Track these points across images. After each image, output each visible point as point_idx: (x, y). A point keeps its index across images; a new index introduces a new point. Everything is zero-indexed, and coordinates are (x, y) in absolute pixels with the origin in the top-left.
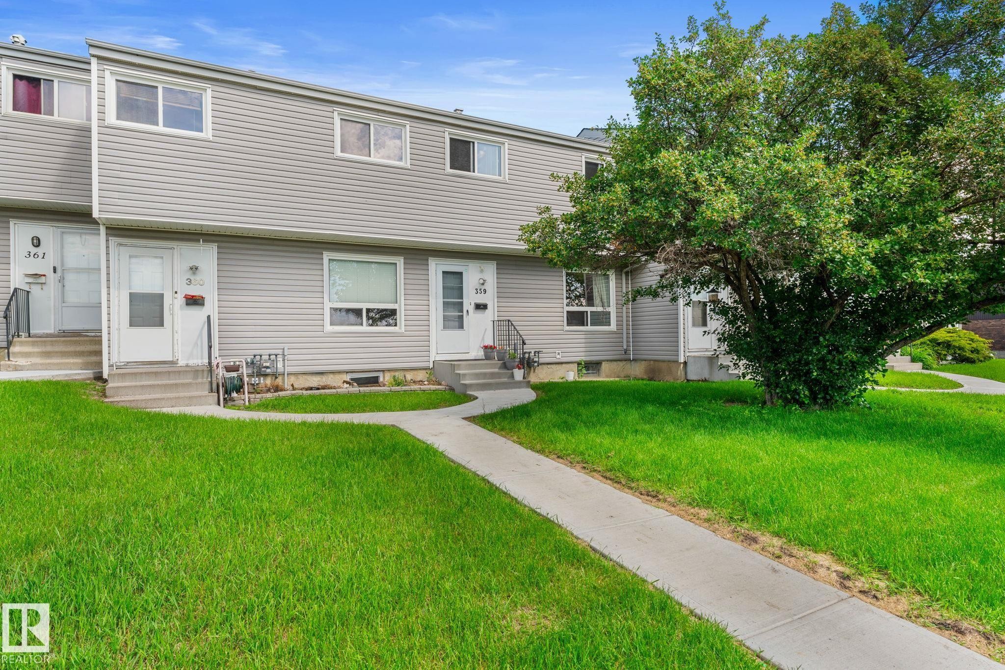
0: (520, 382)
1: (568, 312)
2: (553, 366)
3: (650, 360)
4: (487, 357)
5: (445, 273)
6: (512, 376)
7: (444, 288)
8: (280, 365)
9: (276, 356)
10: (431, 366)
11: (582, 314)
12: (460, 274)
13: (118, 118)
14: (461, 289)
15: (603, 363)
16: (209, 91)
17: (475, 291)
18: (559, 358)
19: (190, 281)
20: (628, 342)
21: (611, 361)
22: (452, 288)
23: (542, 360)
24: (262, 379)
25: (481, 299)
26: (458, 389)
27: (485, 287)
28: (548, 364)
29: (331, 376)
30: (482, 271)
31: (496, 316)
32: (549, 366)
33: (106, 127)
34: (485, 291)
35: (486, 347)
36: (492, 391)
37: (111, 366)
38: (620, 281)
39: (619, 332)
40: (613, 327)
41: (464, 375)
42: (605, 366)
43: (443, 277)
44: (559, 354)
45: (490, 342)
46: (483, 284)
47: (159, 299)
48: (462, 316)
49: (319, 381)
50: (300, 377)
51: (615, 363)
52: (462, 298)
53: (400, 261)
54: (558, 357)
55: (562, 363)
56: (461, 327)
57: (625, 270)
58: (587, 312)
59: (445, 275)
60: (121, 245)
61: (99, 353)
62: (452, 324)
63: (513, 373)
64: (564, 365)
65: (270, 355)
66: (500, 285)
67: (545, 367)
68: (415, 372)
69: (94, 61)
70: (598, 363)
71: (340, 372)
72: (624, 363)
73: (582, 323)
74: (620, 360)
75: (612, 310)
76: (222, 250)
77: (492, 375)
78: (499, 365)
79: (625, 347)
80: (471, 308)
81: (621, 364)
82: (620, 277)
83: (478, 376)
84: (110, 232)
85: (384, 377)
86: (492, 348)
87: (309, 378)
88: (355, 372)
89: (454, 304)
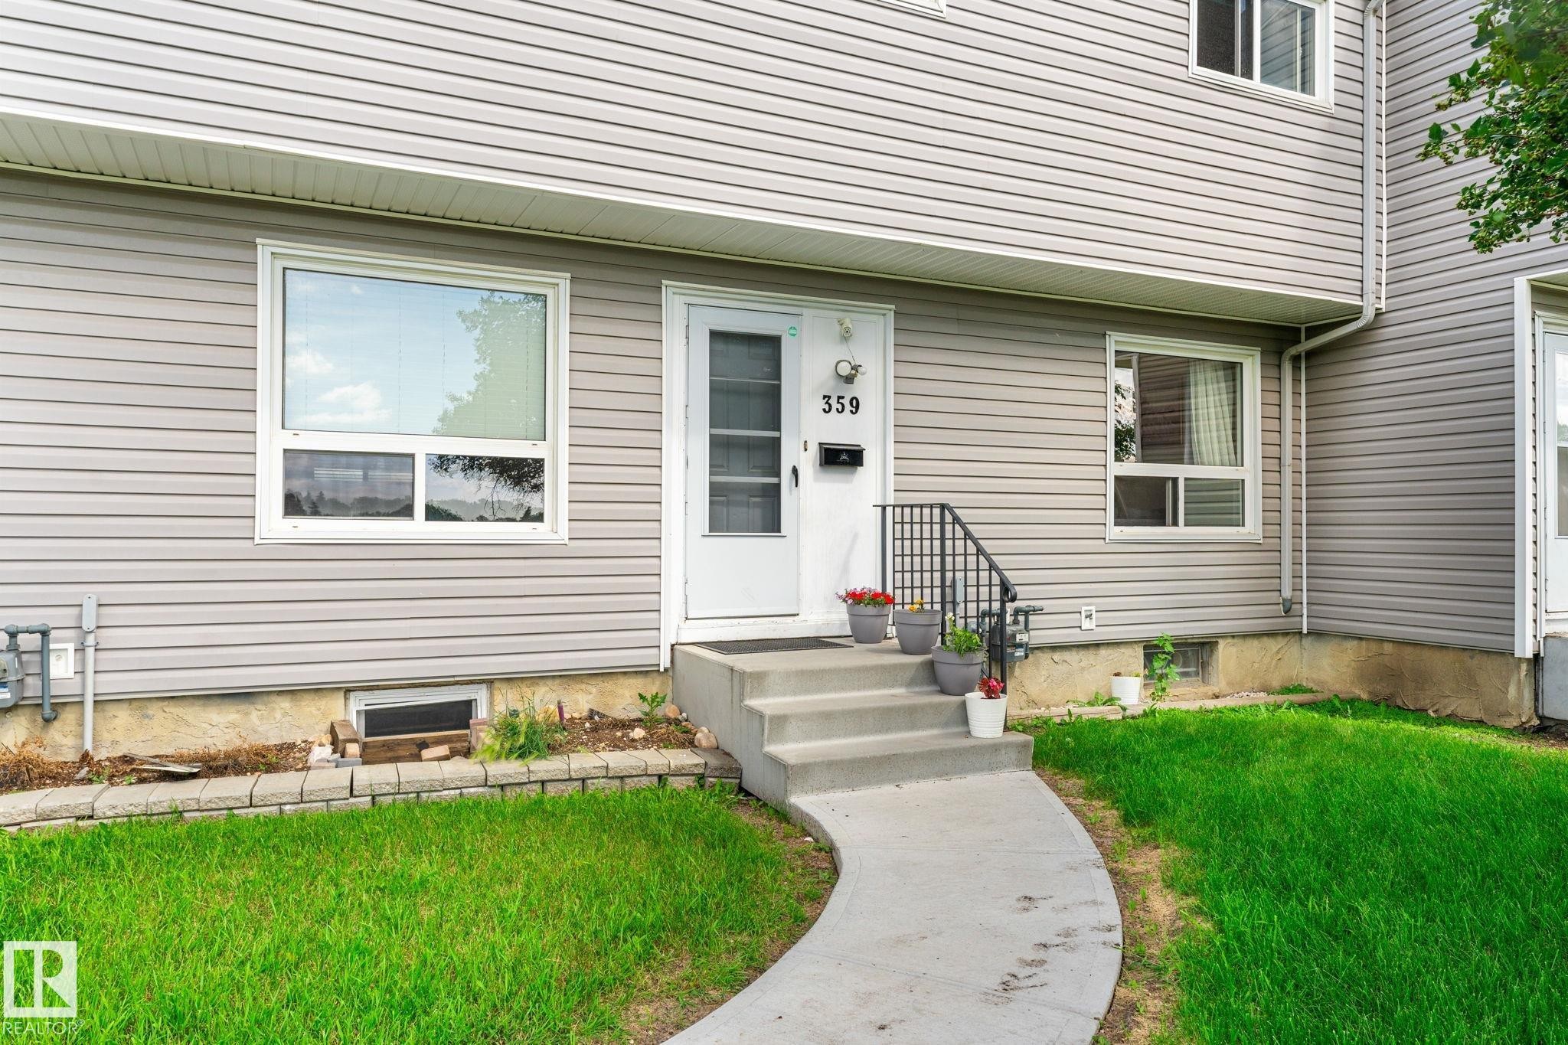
0: (994, 748)
1: (1118, 479)
2: (1072, 657)
3: (1381, 640)
4: (863, 634)
5: (717, 336)
6: (962, 716)
7: (714, 389)
8: (61, 669)
9: (44, 632)
10: (665, 662)
11: (1158, 485)
12: (772, 343)
14: (772, 396)
15: (1222, 644)
17: (823, 405)
18: (1090, 628)
20: (1297, 576)
21: (1245, 636)
22: (742, 392)
23: (1035, 638)
25: (841, 431)
26: (756, 777)
27: (857, 389)
28: (1054, 648)
29: (285, 703)
30: (846, 336)
31: (891, 487)
32: (1057, 656)
34: (855, 403)
35: (855, 598)
36: (889, 789)
38: (1274, 386)
39: (1268, 547)
40: (1252, 527)
41: (780, 721)
42: (1226, 655)
43: (712, 353)
44: (1089, 616)
45: (867, 579)
46: (849, 379)
48: (778, 486)
49: (233, 725)
50: (153, 709)
51: (1255, 642)
52: (778, 428)
53: (558, 286)
54: (1086, 624)
55: (1097, 645)
56: (772, 524)
57: (1293, 351)
58: (1175, 480)
59: (720, 346)
62: (739, 513)
63: (963, 706)
64: (1103, 652)
65: (14, 632)
66: (907, 386)
67: (1044, 658)
68: (608, 685)
70: (1203, 644)
71: (318, 690)
72: (1281, 642)
73: (1158, 517)
74: (1271, 634)
75: (1250, 473)
77: (886, 717)
78: (909, 674)
79: (1287, 593)
80: (808, 461)
81: (1273, 645)
82: (1273, 373)
83: (828, 721)
85: (491, 703)
86: (880, 599)
87: (191, 713)
88: (378, 688)
89: (749, 445)
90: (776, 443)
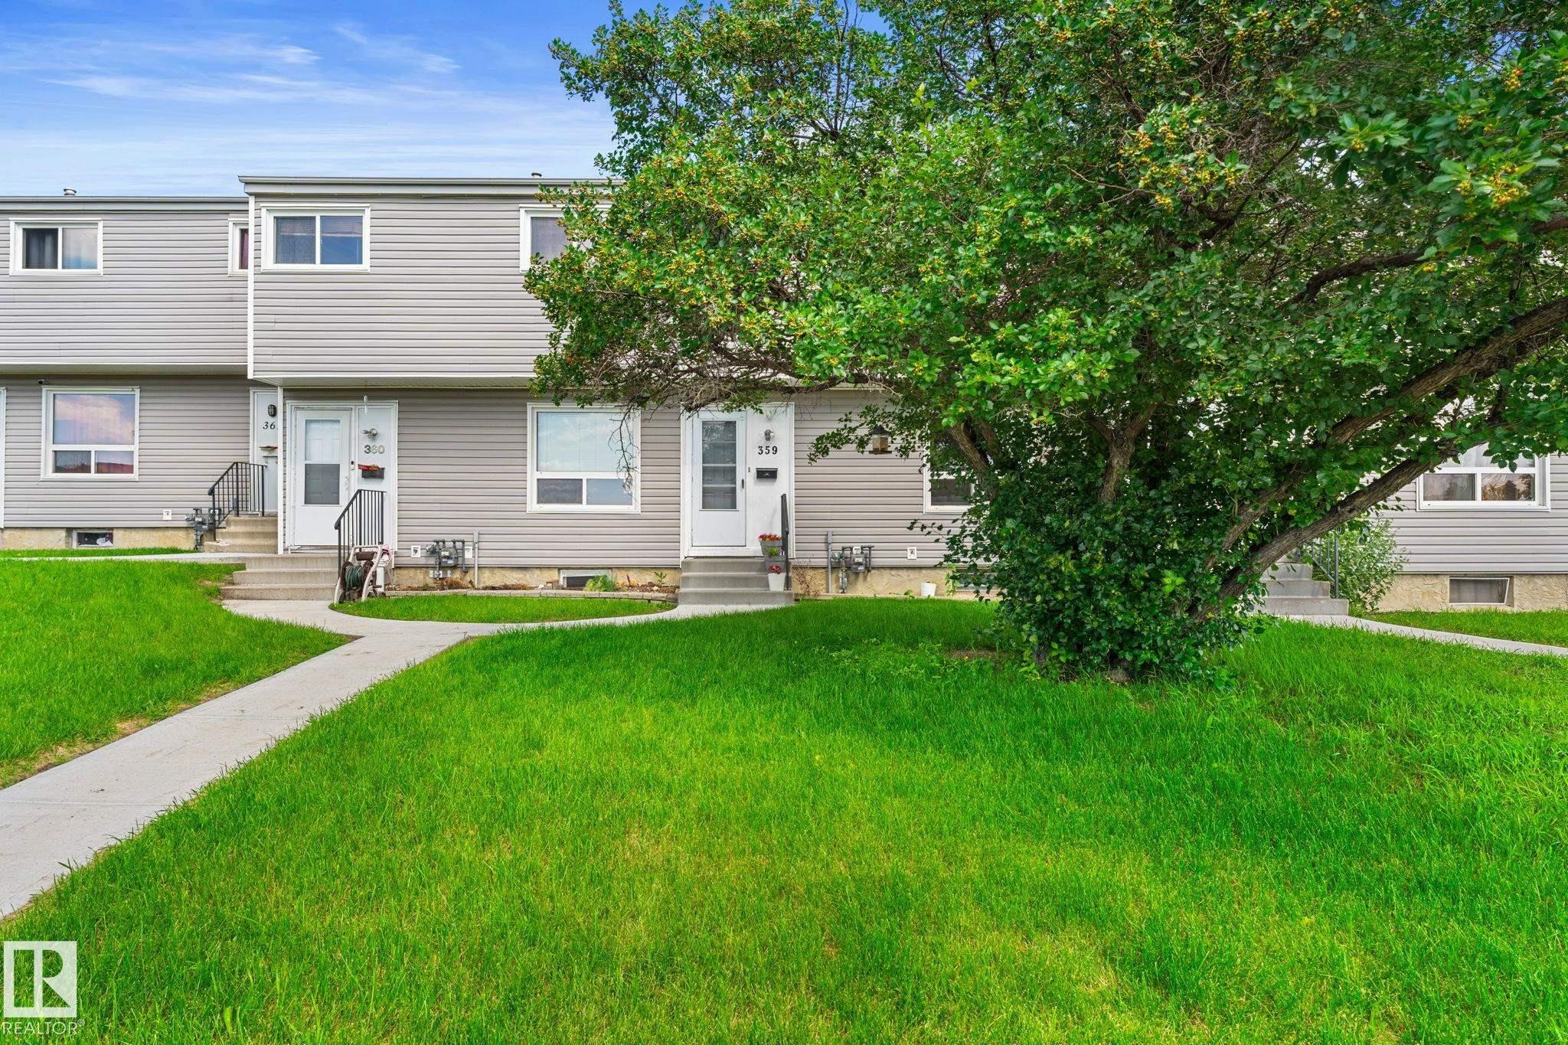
2: (904, 573)
5: (706, 424)
7: (705, 447)
8: (468, 555)
9: (463, 542)
10: (681, 564)
12: (731, 426)
13: (277, 261)
14: (732, 447)
16: (368, 212)
17: (758, 450)
18: (915, 559)
19: (368, 450)
22: (717, 447)
24: (449, 572)
25: (767, 462)
27: (775, 443)
28: (892, 568)
29: (537, 572)
30: (769, 418)
31: (790, 488)
32: (893, 572)
33: (262, 274)
34: (775, 449)
37: (286, 550)
43: (703, 432)
44: (913, 552)
46: (772, 439)
47: (335, 469)
48: (734, 488)
50: (496, 571)
52: (735, 462)
54: (911, 556)
55: (920, 568)
56: (732, 505)
59: (707, 429)
60: (297, 408)
61: (275, 535)
62: (717, 501)
64: (924, 572)
65: (454, 542)
66: (802, 439)
67: (886, 573)
69: (252, 200)
71: (550, 568)
76: (403, 409)
80: (751, 478)
84: (287, 394)
87: (508, 573)
88: (571, 569)
89: (720, 470)
90: (734, 470)
